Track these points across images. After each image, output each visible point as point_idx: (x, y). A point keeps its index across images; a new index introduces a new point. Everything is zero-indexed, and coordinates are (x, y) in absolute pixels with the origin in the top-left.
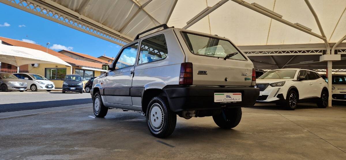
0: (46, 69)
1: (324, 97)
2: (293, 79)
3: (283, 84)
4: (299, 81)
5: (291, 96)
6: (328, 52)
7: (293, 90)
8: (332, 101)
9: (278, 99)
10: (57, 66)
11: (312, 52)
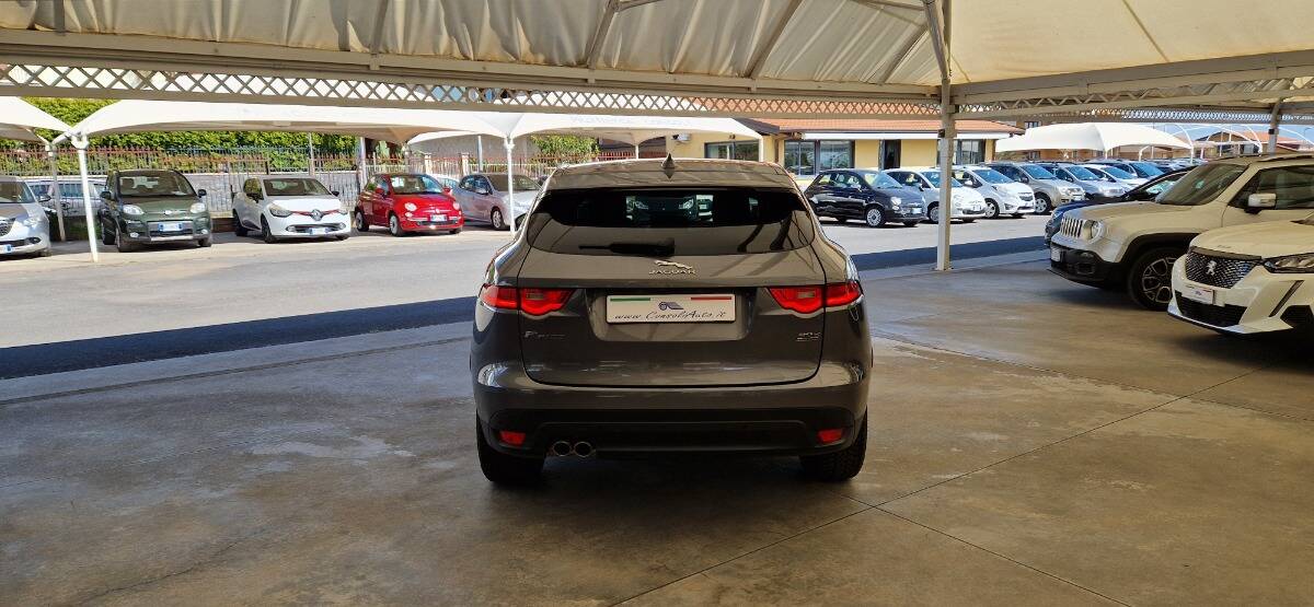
0: (706, 144)
9: (1286, 326)
10: (733, 137)
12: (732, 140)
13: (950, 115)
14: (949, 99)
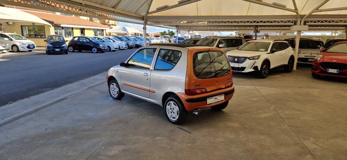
0: (21, 26)
1: (291, 63)
2: (267, 52)
3: (259, 57)
4: (272, 53)
5: (264, 67)
6: (299, 23)
7: (267, 62)
8: (297, 63)
9: (254, 70)
10: (34, 24)
11: (285, 22)
12: (33, 25)
13: (145, 24)
14: (146, 19)
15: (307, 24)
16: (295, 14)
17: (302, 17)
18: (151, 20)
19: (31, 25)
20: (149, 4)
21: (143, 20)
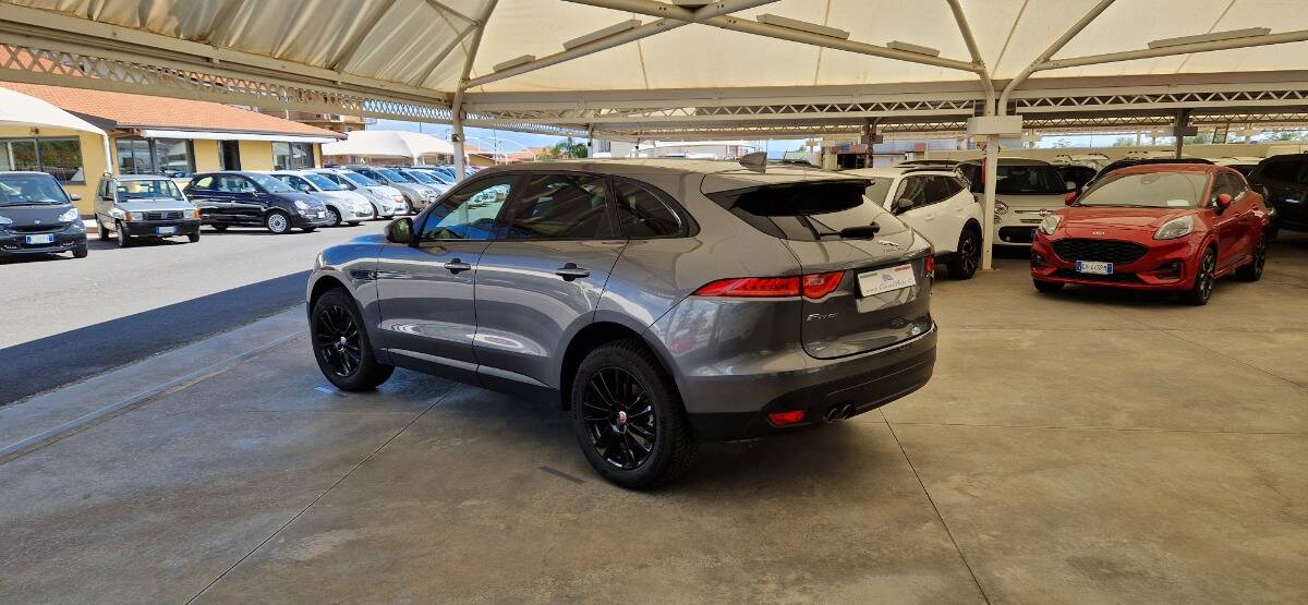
1: (968, 247)
4: (897, 214)
6: (990, 106)
10: (37, 131)
11: (947, 106)
12: (33, 134)
13: (460, 120)
14: (459, 106)
15: (1019, 110)
16: (976, 77)
17: (1000, 86)
18: (478, 107)
19: (26, 134)
20: (468, 49)
21: (451, 107)
